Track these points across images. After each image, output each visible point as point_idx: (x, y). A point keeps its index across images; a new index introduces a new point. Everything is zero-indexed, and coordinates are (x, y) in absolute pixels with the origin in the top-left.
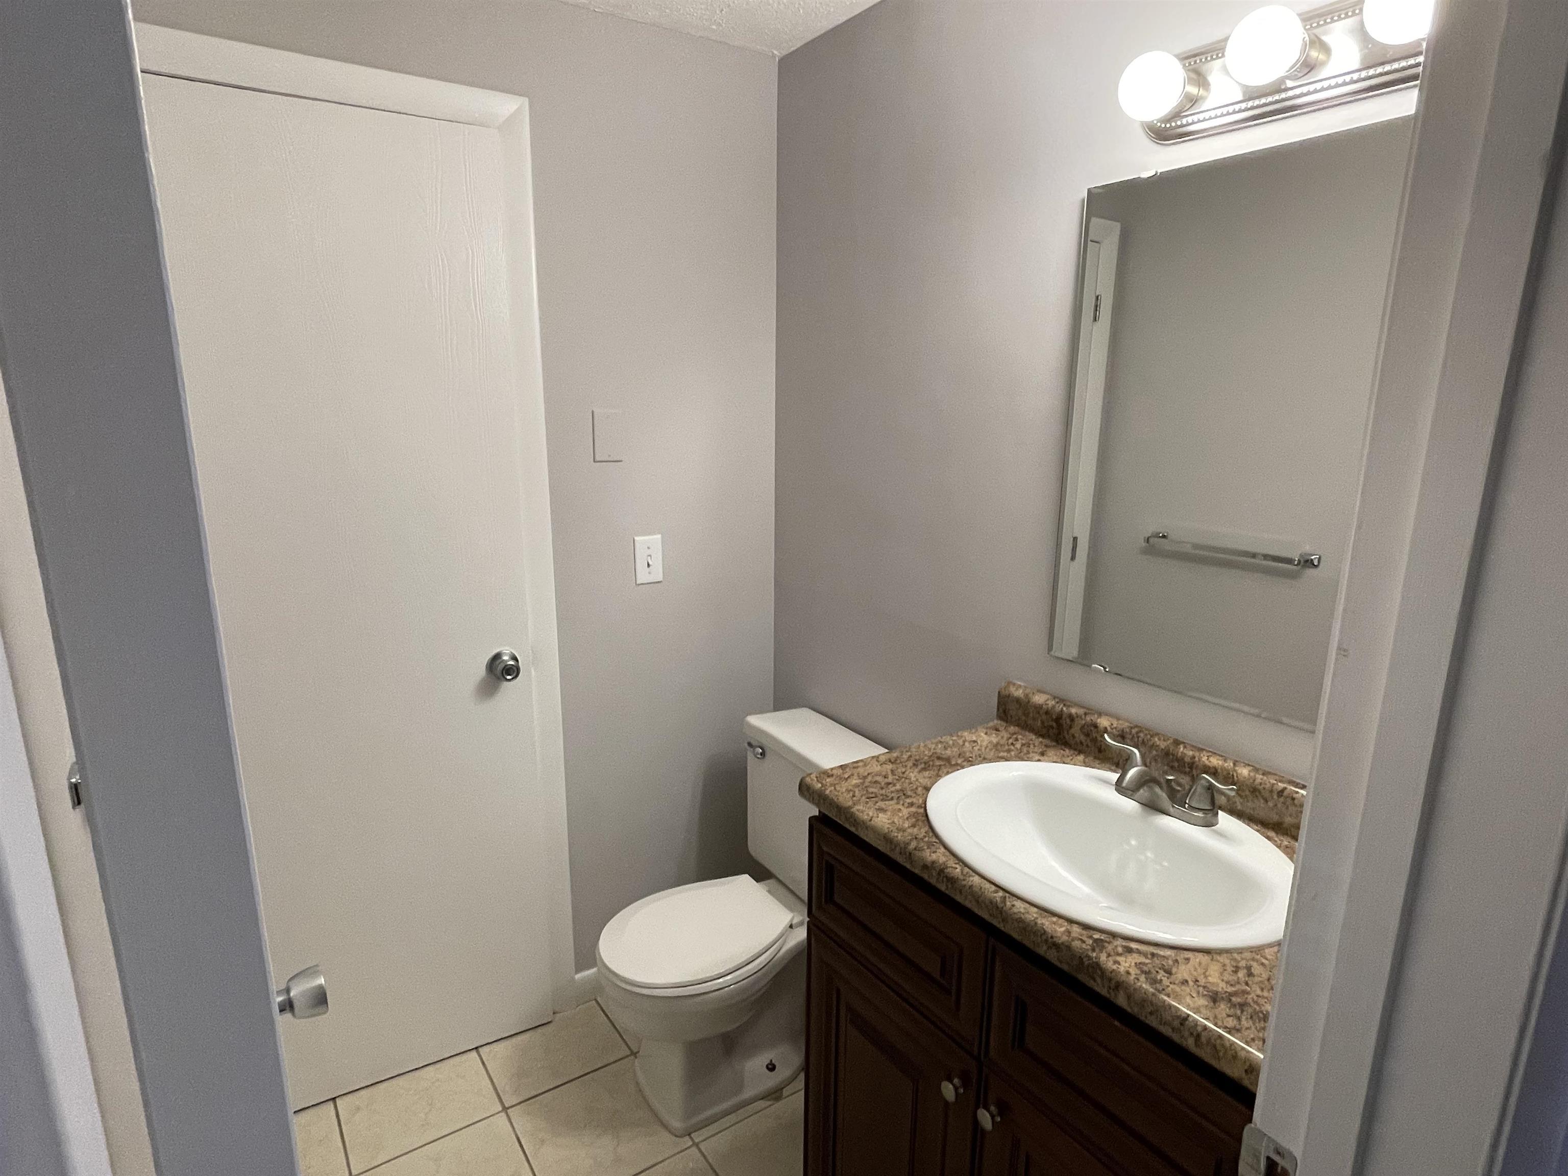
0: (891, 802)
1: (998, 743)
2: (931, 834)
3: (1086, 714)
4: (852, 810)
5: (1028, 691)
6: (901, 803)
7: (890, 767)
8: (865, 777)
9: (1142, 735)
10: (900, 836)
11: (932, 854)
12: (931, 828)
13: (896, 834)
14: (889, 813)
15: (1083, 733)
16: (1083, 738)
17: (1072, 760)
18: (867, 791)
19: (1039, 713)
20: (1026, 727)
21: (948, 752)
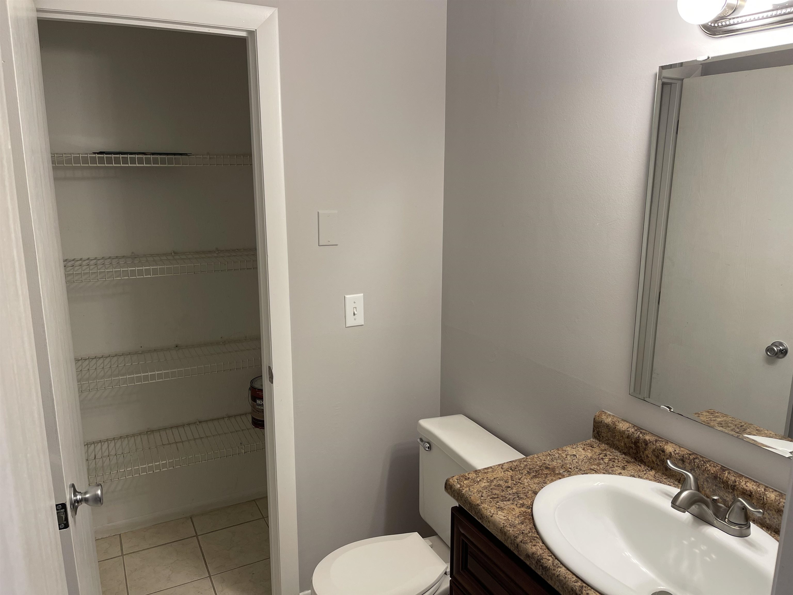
0: (509, 503)
1: (591, 457)
2: (534, 530)
3: (656, 441)
4: (480, 507)
5: (615, 419)
6: (516, 503)
7: (510, 473)
8: (492, 481)
9: (697, 461)
10: (511, 531)
11: (533, 547)
12: (535, 525)
13: (509, 529)
14: (505, 511)
15: (654, 455)
16: (654, 459)
17: (645, 474)
18: (492, 492)
19: (622, 437)
20: (613, 446)
21: (554, 463)
